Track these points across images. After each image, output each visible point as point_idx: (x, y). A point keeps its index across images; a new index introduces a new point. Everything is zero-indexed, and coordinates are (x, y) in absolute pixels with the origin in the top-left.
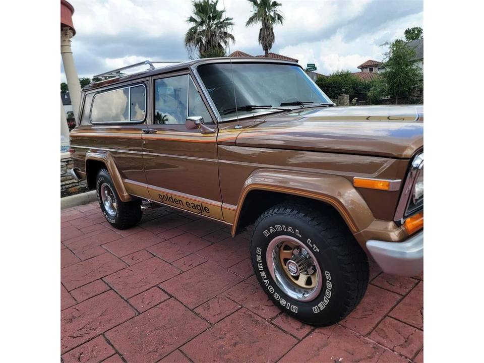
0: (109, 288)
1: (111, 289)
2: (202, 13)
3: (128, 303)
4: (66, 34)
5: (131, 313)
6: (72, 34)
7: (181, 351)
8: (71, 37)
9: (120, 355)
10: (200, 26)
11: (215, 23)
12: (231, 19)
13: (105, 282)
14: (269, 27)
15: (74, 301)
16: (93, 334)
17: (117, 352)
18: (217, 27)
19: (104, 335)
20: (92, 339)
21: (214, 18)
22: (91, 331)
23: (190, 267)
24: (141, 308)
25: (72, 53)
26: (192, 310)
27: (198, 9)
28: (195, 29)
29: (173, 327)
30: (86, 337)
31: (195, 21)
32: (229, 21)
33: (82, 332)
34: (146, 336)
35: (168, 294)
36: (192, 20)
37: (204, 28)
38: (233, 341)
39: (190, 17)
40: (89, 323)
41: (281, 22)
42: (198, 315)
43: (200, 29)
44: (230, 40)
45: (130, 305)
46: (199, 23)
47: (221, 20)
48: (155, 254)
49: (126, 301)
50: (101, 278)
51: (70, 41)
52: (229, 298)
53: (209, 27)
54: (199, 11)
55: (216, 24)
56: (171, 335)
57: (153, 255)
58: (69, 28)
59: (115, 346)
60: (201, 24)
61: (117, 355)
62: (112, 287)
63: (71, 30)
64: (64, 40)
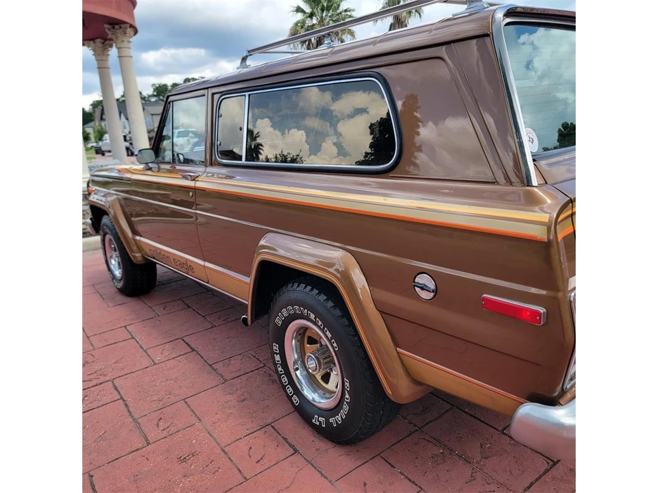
0: (130, 337)
1: (133, 338)
3: (147, 353)
4: (125, 33)
5: (146, 362)
6: (132, 33)
7: (186, 402)
8: (131, 37)
9: (124, 401)
10: (308, 19)
11: (329, 15)
12: (353, 10)
13: (128, 330)
14: (402, 22)
15: (91, 347)
16: (102, 379)
17: (121, 398)
18: (332, 20)
19: (113, 382)
20: (101, 384)
21: (328, 9)
22: (102, 377)
23: (225, 322)
24: (158, 359)
25: (131, 57)
26: (210, 366)
28: (303, 22)
29: (185, 380)
30: (94, 382)
31: (303, 11)
32: (349, 13)
33: (91, 377)
34: (155, 385)
35: (191, 348)
36: (299, 10)
37: (315, 21)
38: (243, 398)
39: (296, 6)
40: (101, 369)
41: (420, 15)
42: (215, 370)
43: (309, 22)
45: (148, 355)
46: (308, 15)
47: (338, 11)
48: (190, 305)
49: (145, 351)
50: (125, 327)
51: (129, 42)
52: (255, 357)
53: (322, 20)
55: (330, 17)
56: (180, 387)
57: (188, 306)
58: (128, 26)
59: (121, 392)
60: (311, 15)
61: (121, 400)
62: (134, 335)
63: (132, 29)
64: (123, 41)
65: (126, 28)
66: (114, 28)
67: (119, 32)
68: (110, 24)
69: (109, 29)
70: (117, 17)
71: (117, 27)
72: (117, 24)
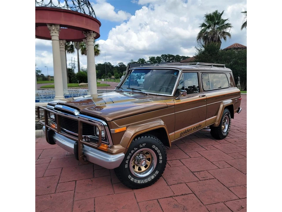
2: (210, 20)
21: (218, 23)
27: (208, 18)
28: (204, 30)
31: (205, 25)
37: (210, 29)
39: (202, 23)
44: (227, 37)
54: (208, 19)
60: (209, 27)
63: (94, 33)
64: (90, 38)
65: (91, 33)
66: (87, 33)
67: (88, 35)
68: (85, 31)
69: (84, 33)
70: (88, 29)
71: (88, 32)
72: (88, 31)
